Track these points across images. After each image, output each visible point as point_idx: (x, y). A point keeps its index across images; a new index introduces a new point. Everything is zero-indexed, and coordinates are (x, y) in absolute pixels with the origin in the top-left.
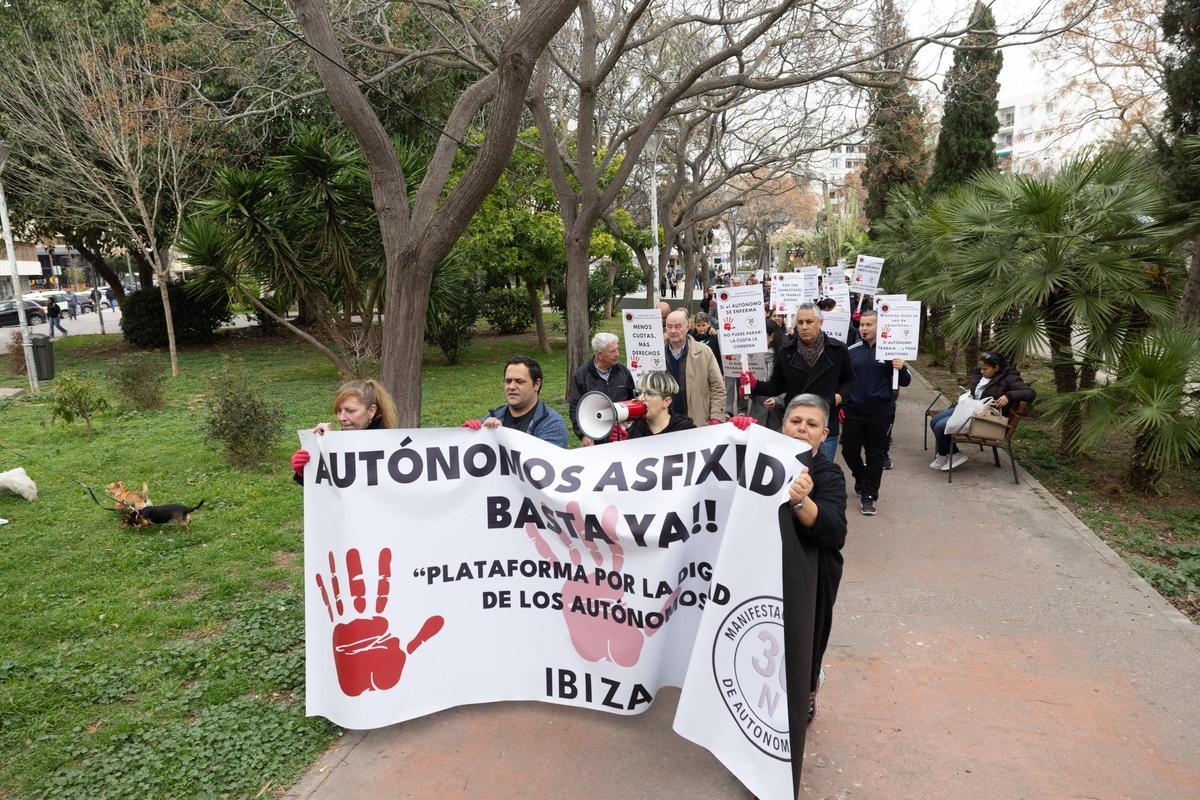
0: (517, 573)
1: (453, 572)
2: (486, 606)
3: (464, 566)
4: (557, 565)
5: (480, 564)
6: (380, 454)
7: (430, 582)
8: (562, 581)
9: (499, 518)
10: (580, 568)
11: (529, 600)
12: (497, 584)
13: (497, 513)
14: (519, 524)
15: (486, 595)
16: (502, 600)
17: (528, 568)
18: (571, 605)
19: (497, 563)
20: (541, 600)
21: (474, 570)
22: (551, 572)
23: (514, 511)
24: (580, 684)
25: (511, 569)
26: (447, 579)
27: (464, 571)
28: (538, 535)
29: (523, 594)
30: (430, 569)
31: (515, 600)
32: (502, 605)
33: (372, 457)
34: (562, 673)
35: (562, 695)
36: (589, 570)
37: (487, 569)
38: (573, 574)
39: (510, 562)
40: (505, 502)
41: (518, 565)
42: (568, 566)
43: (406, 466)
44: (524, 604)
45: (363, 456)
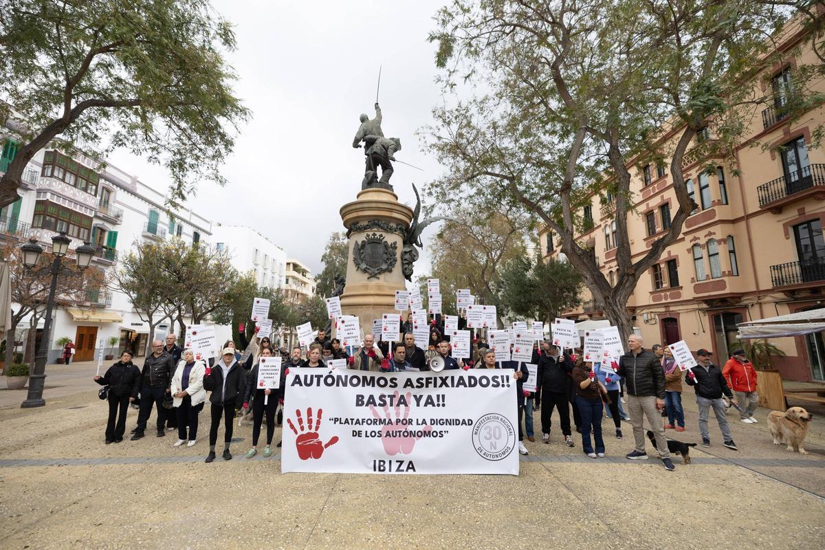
0: (365, 424)
1: (343, 421)
2: (353, 436)
3: (347, 419)
4: (380, 420)
5: (352, 420)
6: (322, 376)
7: (335, 423)
8: (382, 426)
9: (360, 403)
10: (390, 420)
11: (368, 434)
12: (357, 428)
13: (360, 400)
14: (367, 405)
15: (353, 431)
16: (359, 434)
17: (369, 422)
18: (385, 435)
19: (358, 420)
20: (373, 434)
21: (350, 422)
22: (378, 423)
23: (365, 400)
24: (387, 465)
25: (363, 422)
26: (341, 423)
27: (346, 421)
28: (373, 409)
29: (366, 432)
30: (335, 419)
31: (363, 434)
32: (359, 436)
33: (319, 377)
34: (380, 461)
35: (380, 470)
36: (394, 420)
37: (354, 422)
38: (387, 422)
39: (363, 420)
40: (363, 397)
41: (365, 421)
42: (385, 420)
43: (330, 381)
44: (366, 436)
45: (316, 376)
